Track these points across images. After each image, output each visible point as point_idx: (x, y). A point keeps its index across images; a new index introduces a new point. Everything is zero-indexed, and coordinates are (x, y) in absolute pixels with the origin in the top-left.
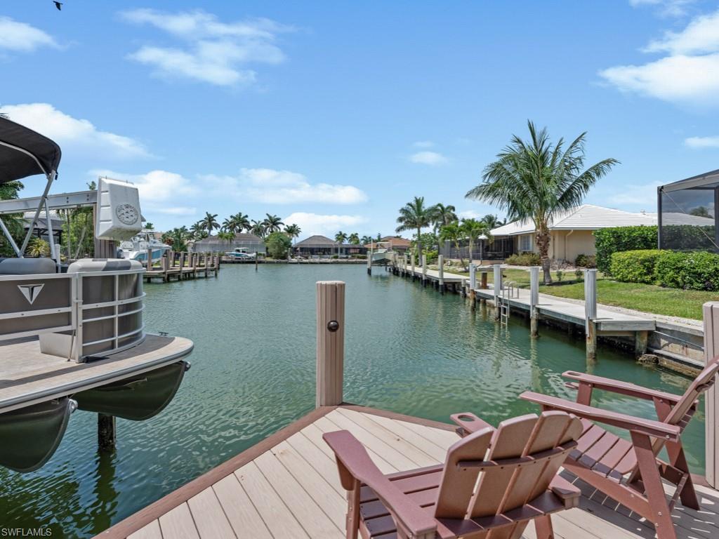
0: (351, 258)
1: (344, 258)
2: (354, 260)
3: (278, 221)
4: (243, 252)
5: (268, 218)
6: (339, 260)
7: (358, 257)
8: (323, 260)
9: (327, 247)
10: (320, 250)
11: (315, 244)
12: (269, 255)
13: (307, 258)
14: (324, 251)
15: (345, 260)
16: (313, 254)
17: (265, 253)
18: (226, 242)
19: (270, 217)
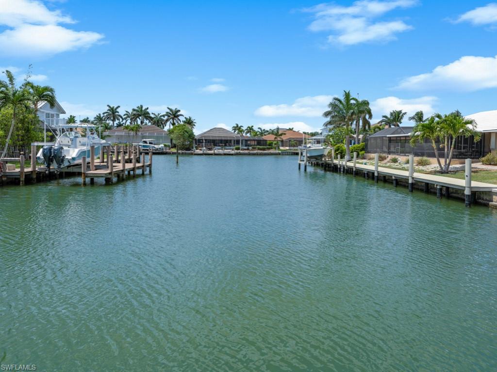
0: (252, 150)
1: (245, 150)
2: (255, 152)
3: (179, 113)
4: (150, 143)
5: (169, 111)
6: (241, 152)
7: (259, 149)
8: (226, 151)
9: (229, 139)
10: (221, 141)
11: (217, 135)
12: (174, 146)
13: (210, 149)
14: (225, 142)
15: (246, 152)
16: (215, 145)
17: (170, 144)
18: (132, 133)
19: (171, 110)
